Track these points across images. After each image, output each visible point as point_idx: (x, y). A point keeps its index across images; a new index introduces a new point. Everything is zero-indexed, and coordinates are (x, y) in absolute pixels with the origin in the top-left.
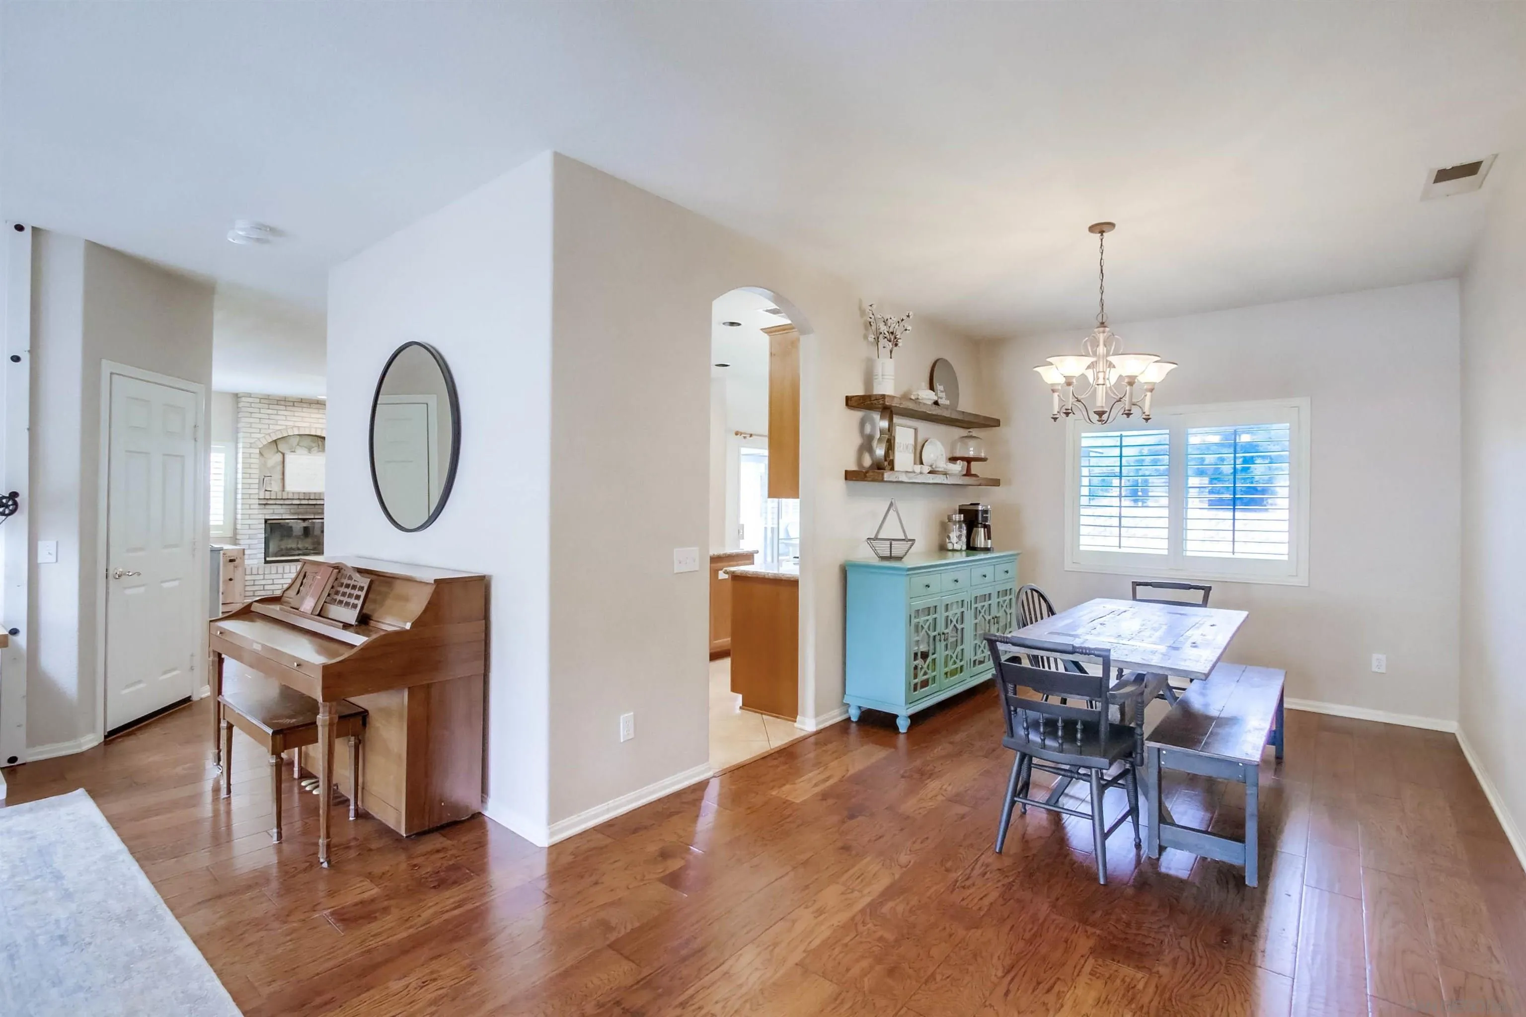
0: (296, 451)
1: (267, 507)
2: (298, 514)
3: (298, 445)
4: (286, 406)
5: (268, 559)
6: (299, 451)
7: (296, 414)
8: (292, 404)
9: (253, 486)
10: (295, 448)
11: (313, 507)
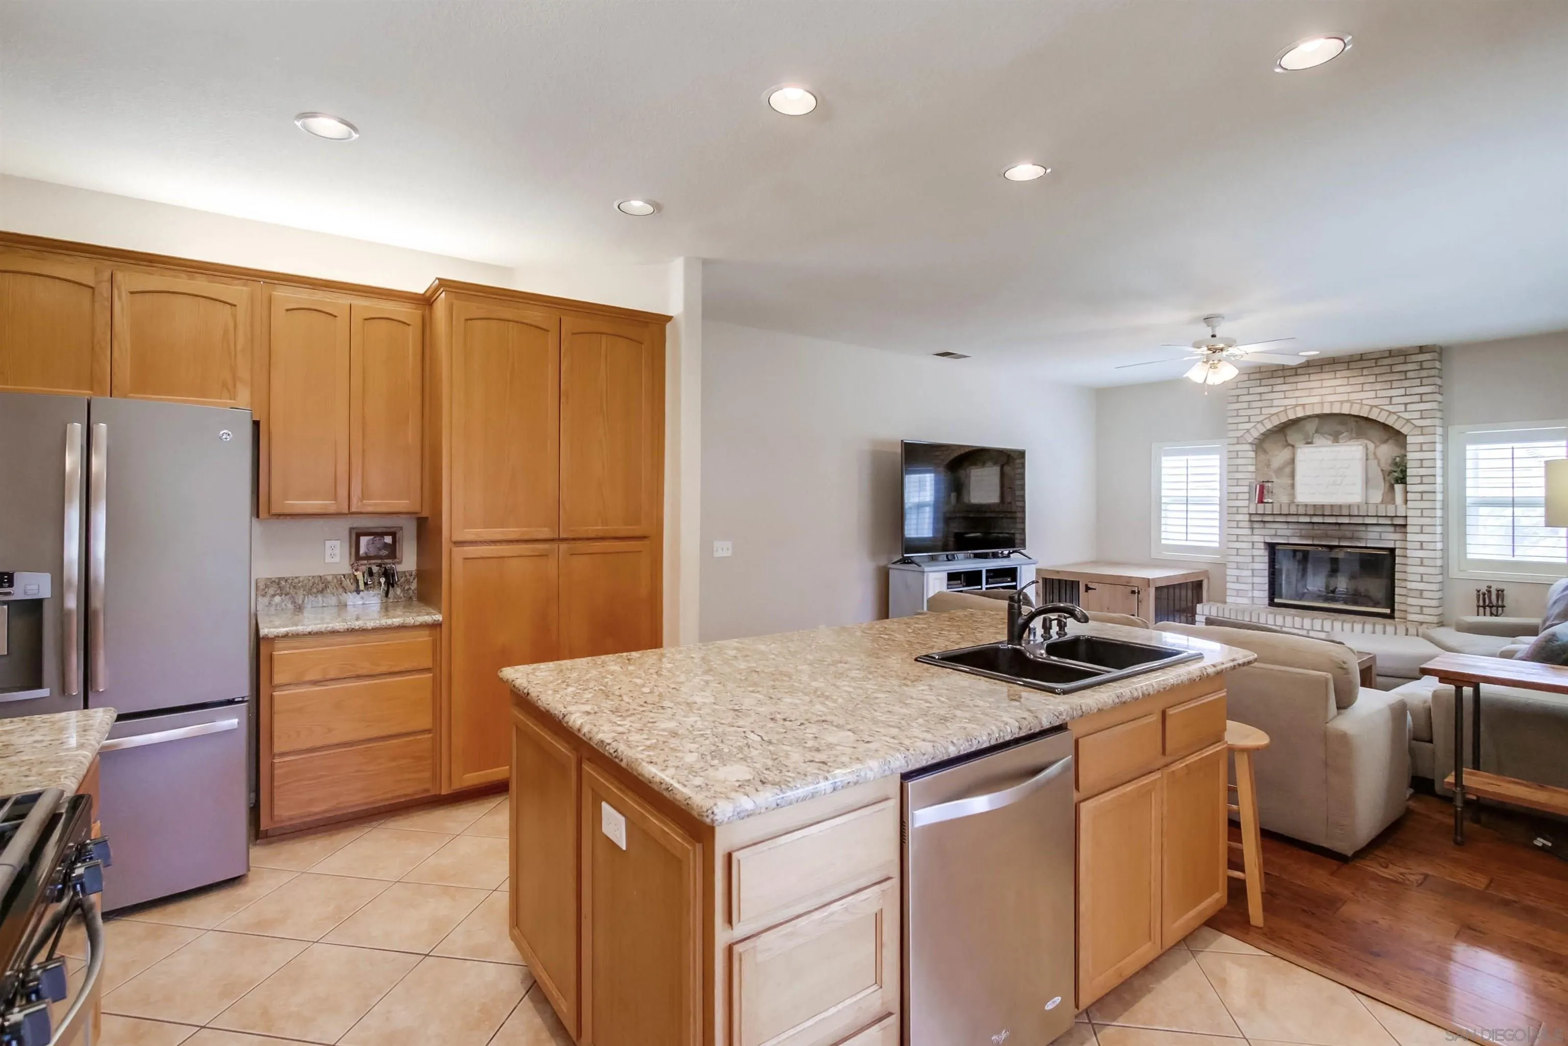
0: (1314, 440)
1: (1268, 525)
2: (1313, 538)
3: (1317, 432)
4: (1284, 377)
5: (1276, 600)
6: (1319, 440)
7: (1300, 386)
8: (1293, 372)
9: (1241, 496)
10: (1313, 437)
11: (1337, 527)
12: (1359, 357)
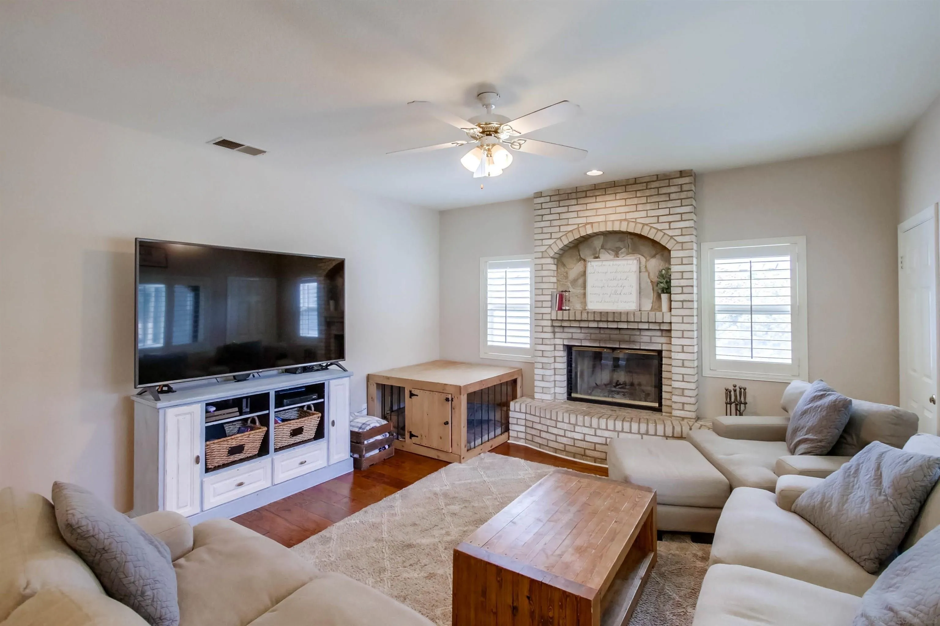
0: (600, 256)
1: (566, 330)
2: (600, 341)
3: (602, 247)
4: (577, 199)
5: (573, 395)
6: (604, 255)
7: (589, 206)
8: (583, 194)
9: (545, 304)
10: (599, 253)
11: (617, 332)
12: (633, 181)
